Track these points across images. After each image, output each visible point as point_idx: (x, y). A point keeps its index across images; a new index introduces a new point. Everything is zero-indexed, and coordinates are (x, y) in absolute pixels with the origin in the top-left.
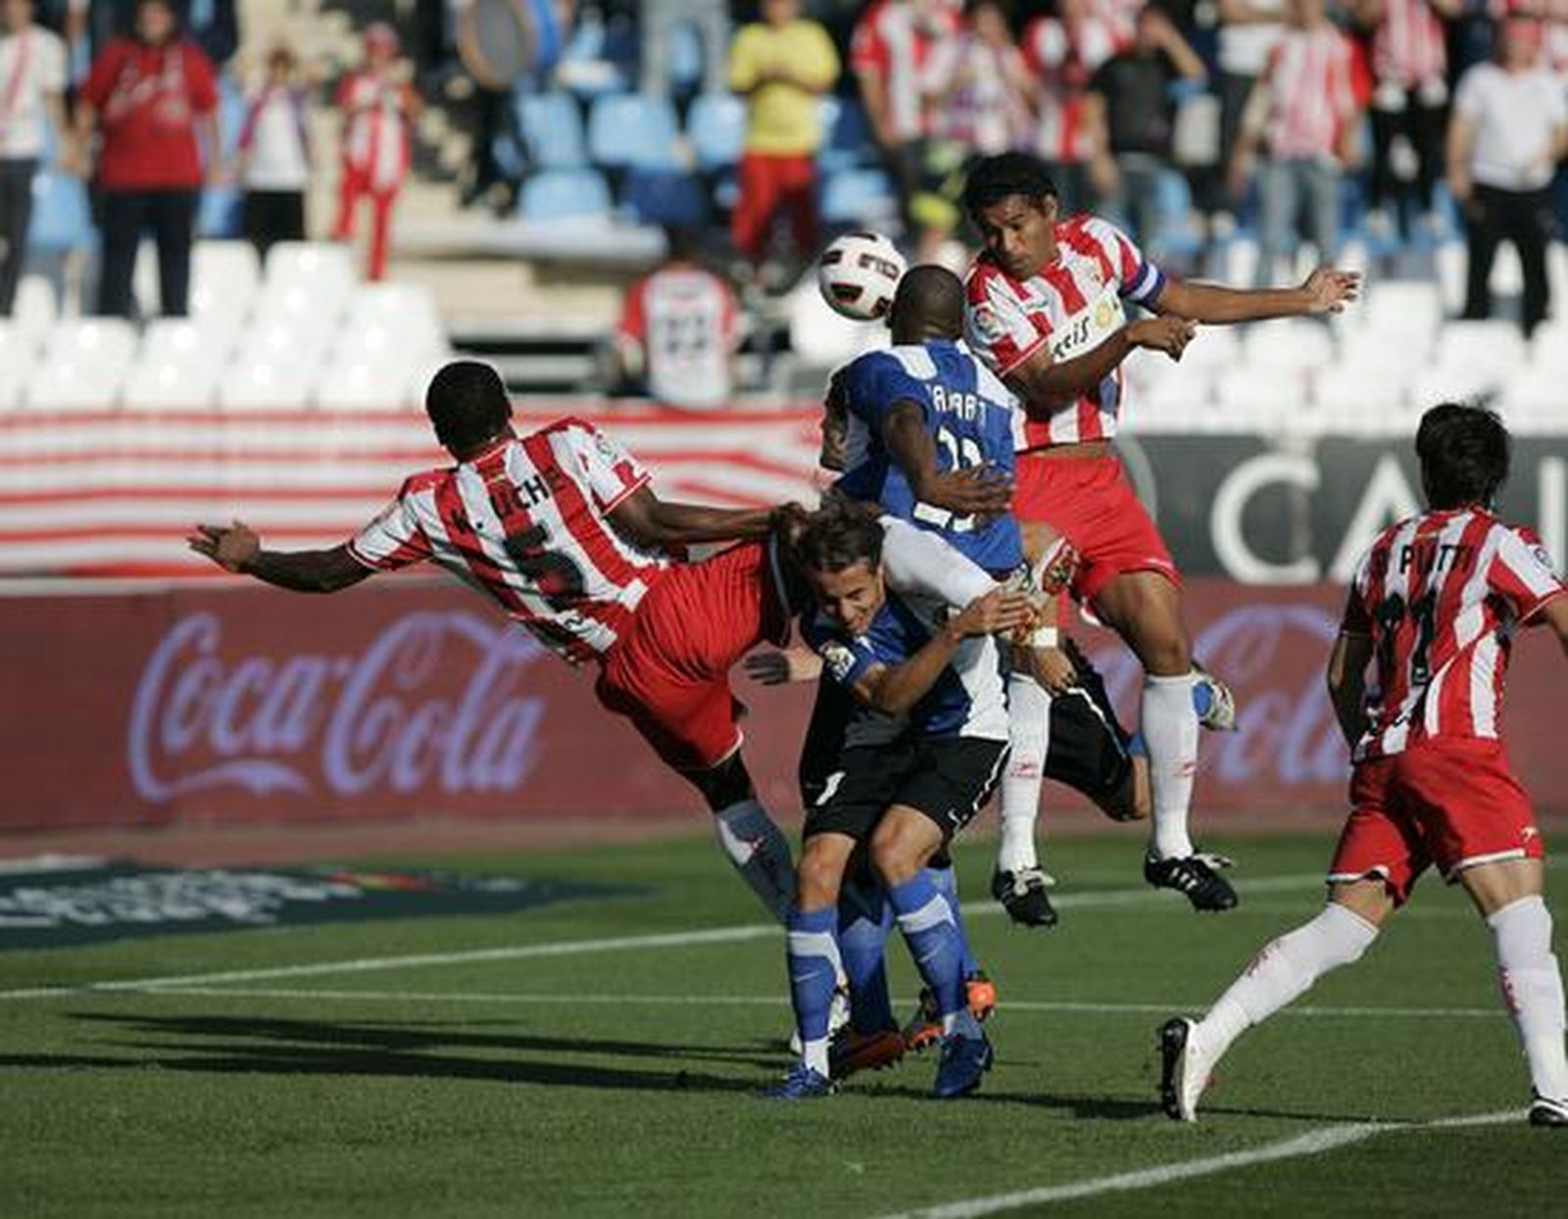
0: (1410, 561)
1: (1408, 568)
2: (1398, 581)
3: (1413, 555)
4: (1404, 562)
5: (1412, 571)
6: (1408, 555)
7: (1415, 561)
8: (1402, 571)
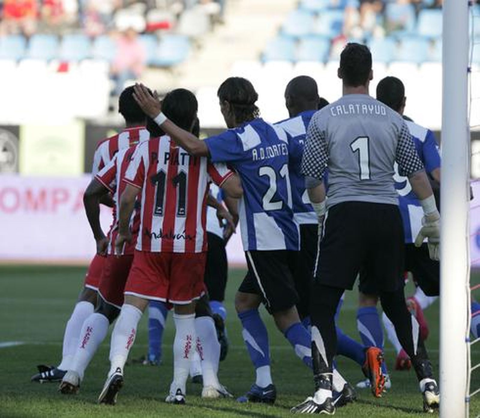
0: (168, 159)
1: (168, 162)
2: (162, 166)
3: (170, 156)
4: (166, 159)
5: (169, 163)
6: (168, 156)
7: (171, 158)
8: (165, 163)
